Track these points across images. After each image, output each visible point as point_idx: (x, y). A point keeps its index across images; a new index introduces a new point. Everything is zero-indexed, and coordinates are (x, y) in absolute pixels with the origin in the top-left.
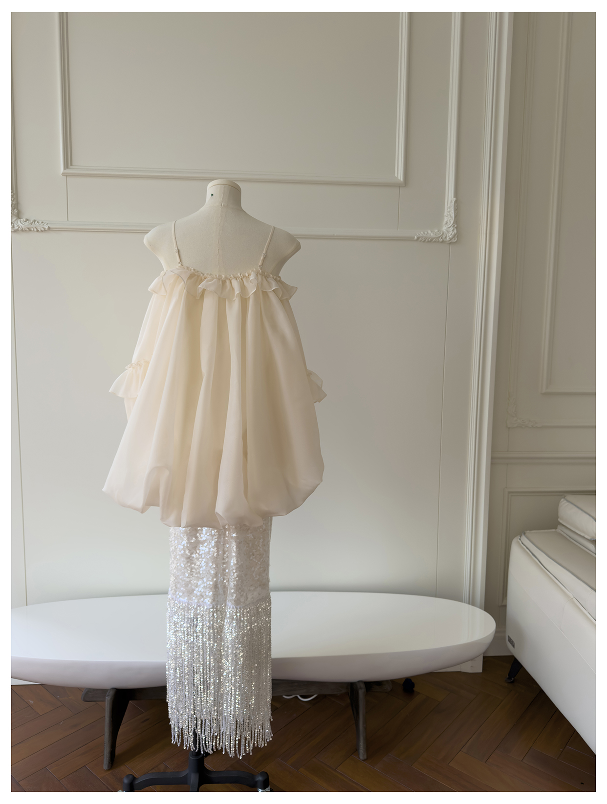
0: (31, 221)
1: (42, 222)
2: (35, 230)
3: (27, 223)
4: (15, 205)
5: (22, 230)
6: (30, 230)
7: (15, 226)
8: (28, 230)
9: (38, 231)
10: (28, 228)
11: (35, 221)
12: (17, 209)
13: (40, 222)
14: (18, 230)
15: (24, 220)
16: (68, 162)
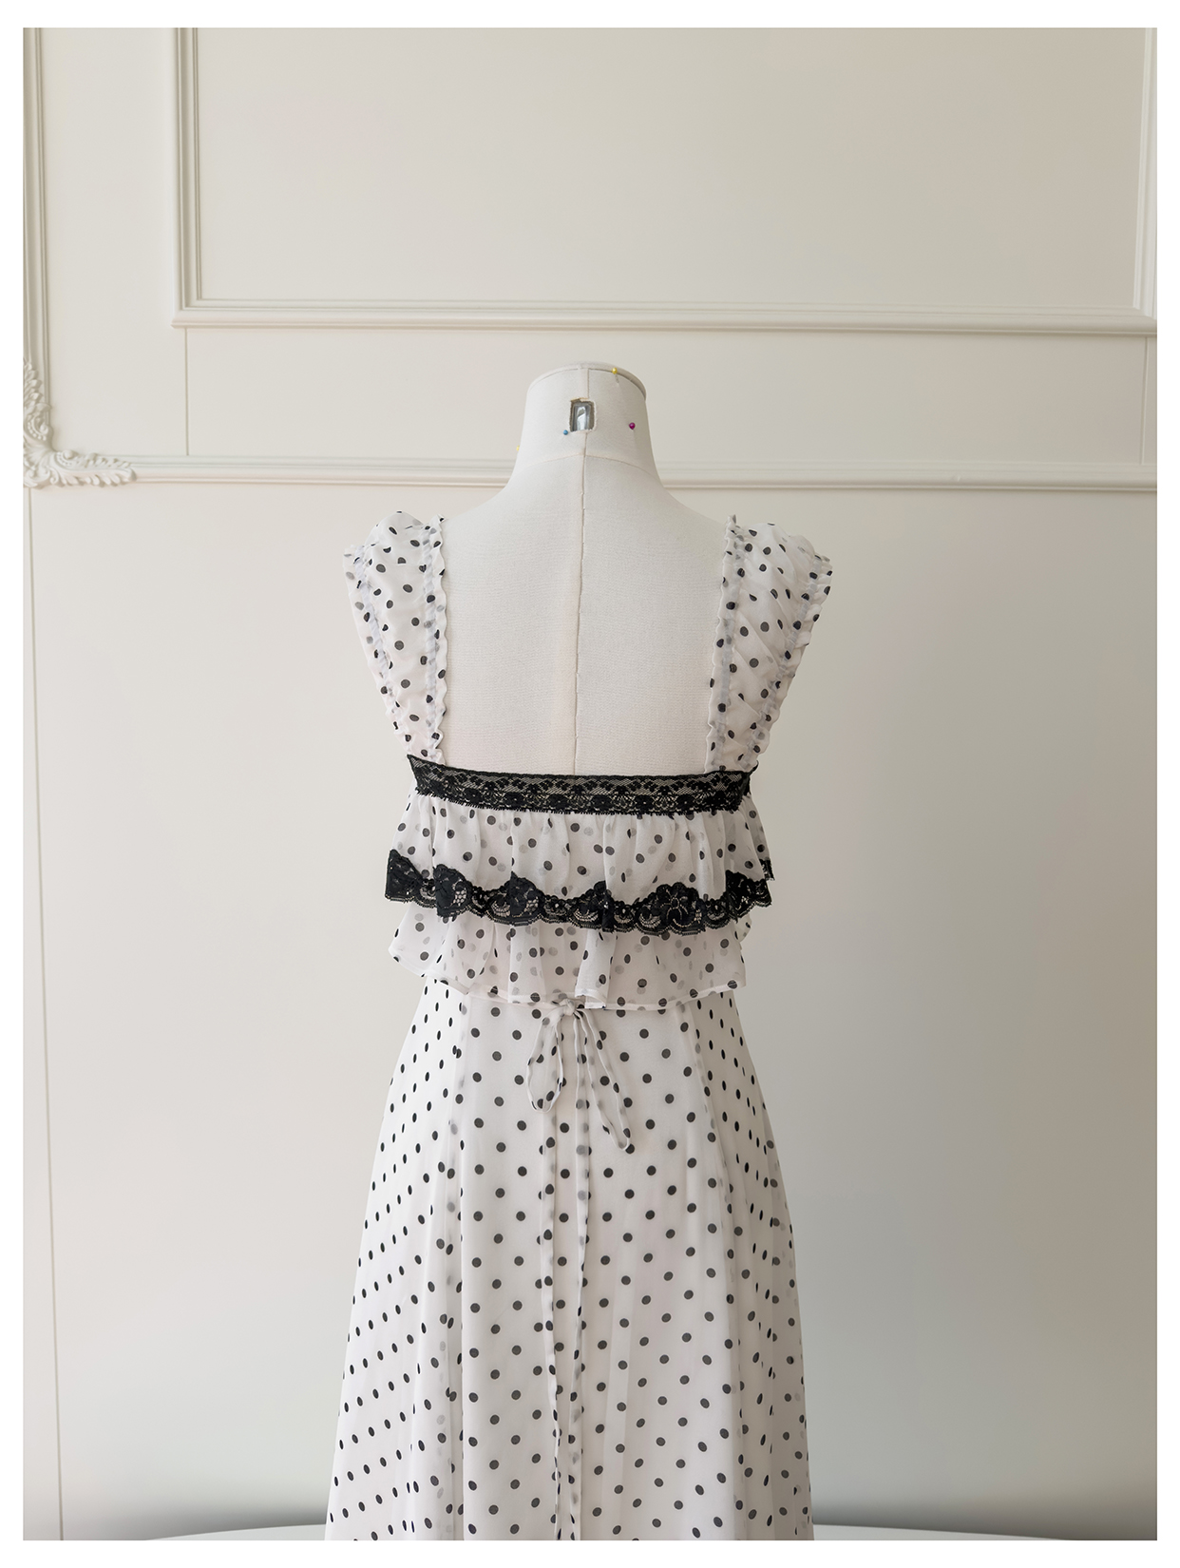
0: (87, 458)
1: (116, 461)
2: (97, 481)
3: (73, 462)
4: (42, 412)
5: (60, 484)
6: (82, 483)
7: (41, 471)
8: (75, 482)
9: (102, 484)
10: (77, 478)
11: (95, 457)
12: (49, 425)
13: (111, 461)
14: (48, 483)
15: (68, 455)
16: (189, 288)
